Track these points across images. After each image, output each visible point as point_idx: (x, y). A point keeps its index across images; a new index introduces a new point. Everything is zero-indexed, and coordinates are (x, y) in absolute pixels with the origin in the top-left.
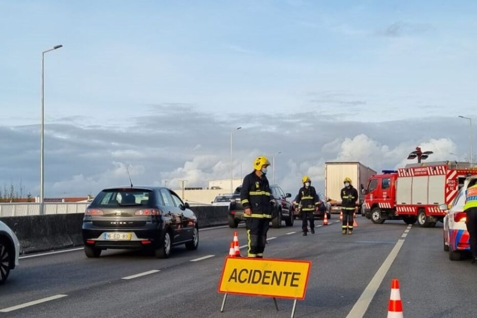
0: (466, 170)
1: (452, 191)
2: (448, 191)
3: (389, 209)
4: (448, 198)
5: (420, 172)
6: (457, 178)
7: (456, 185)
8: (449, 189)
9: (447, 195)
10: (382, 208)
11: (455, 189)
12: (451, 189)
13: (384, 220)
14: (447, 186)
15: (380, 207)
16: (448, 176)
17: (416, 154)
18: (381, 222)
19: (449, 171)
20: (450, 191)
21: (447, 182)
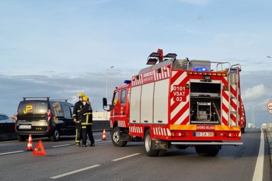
0: (203, 72)
1: (179, 102)
2: (172, 102)
3: (124, 128)
4: (174, 114)
5: (148, 77)
6: (188, 83)
7: (186, 94)
8: (175, 100)
9: (171, 109)
10: (120, 127)
11: (184, 100)
12: (178, 99)
14: (171, 95)
15: (119, 126)
16: (173, 80)
17: (157, 58)
18: (121, 145)
19: (174, 73)
20: (177, 104)
21: (171, 91)
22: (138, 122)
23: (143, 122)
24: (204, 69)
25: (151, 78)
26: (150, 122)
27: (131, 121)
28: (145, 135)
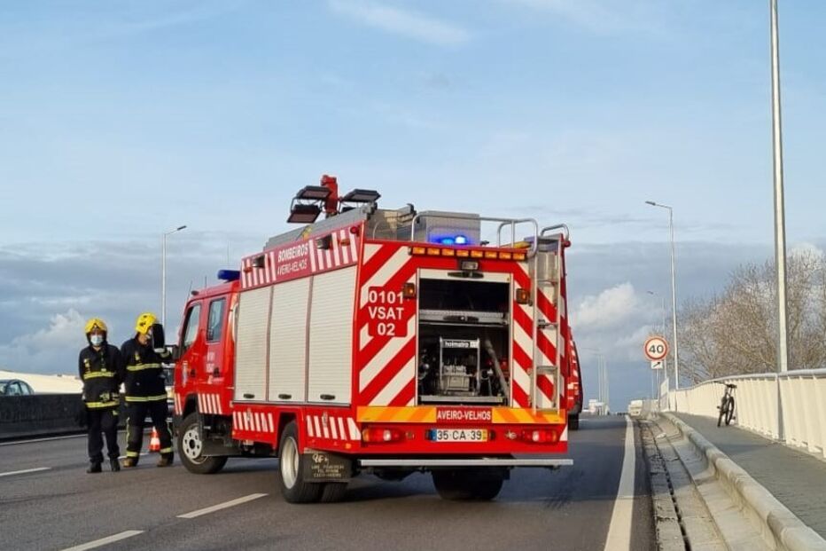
0: (456, 248)
1: (386, 339)
2: (365, 338)
3: (218, 416)
4: (369, 374)
5: (291, 261)
6: (413, 280)
7: (408, 314)
8: (372, 331)
9: (361, 358)
10: (204, 414)
11: (401, 331)
12: (381, 329)
13: (223, 459)
14: (362, 317)
15: (201, 411)
16: (366, 271)
18: (208, 467)
19: (371, 250)
20: (378, 343)
21: (362, 305)
22: (260, 397)
23: (274, 398)
24: (460, 240)
25: (302, 265)
26: (297, 398)
27: (239, 397)
28: (283, 438)
